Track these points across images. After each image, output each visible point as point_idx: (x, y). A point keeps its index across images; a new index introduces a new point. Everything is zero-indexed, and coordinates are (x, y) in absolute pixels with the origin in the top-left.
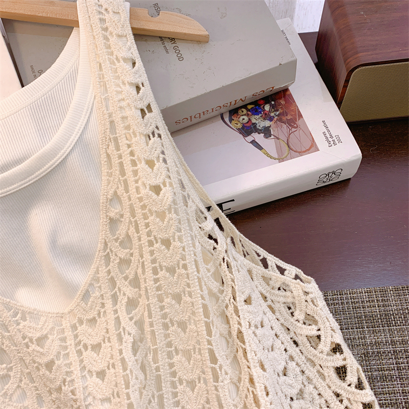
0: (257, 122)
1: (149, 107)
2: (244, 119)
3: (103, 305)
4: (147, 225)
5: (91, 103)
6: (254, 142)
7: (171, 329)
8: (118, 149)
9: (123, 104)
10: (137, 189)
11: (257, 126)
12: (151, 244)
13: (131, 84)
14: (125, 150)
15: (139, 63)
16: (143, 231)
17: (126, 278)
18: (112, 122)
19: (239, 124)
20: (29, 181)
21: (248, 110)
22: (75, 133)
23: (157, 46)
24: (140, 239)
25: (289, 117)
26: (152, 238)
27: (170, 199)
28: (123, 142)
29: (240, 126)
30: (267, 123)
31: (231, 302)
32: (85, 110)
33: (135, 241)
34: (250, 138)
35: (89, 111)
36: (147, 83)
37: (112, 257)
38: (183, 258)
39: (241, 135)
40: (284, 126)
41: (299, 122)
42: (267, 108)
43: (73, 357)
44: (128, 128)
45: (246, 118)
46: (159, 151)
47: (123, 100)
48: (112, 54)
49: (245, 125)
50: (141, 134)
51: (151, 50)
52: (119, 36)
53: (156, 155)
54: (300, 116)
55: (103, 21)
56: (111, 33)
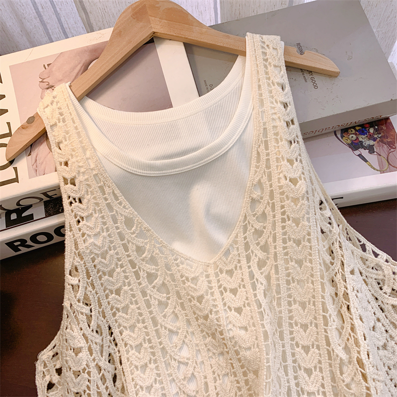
0: (363, 141)
1: (292, 121)
2: (352, 137)
3: (239, 261)
4: (283, 207)
5: (250, 114)
6: (360, 156)
7: (292, 285)
8: (267, 148)
9: (275, 116)
10: (279, 179)
11: (364, 144)
12: (283, 221)
13: (281, 102)
14: (272, 150)
15: (288, 88)
16: (278, 211)
17: (258, 244)
18: (265, 129)
19: (349, 141)
20: (199, 165)
21: (356, 130)
22: (237, 134)
23: (299, 77)
24: (274, 216)
25: (389, 140)
26: (285, 216)
27: (305, 190)
28: (272, 144)
29: (349, 142)
30: (371, 142)
31: (340, 271)
32: (245, 118)
33: (270, 218)
34: (357, 152)
35: (248, 119)
36: (292, 103)
37: (249, 227)
38: (309, 234)
39: (350, 149)
40: (385, 146)
42: (372, 131)
43: (217, 295)
44: (277, 134)
45: (355, 137)
46: (297, 153)
47: (275, 113)
48: (269, 79)
49: (354, 142)
50: (286, 140)
51: (294, 79)
52: (275, 66)
53: (295, 156)
55: (264, 54)
56: (270, 64)
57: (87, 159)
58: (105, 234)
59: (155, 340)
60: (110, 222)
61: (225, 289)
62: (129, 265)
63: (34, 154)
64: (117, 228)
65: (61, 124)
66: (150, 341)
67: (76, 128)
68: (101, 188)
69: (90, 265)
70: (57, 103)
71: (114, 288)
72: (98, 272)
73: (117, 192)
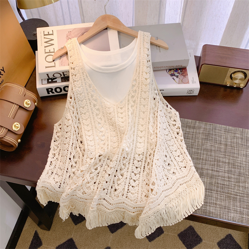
1: (149, 61)
4: (142, 87)
7: (141, 113)
8: (139, 68)
9: (143, 58)
10: (142, 78)
12: (141, 92)
13: (147, 54)
14: (141, 69)
15: (150, 50)
16: (140, 89)
17: (132, 100)
18: (140, 62)
22: (130, 62)
23: (155, 47)
24: (139, 91)
25: (184, 75)
27: (149, 82)
28: (141, 67)
30: (178, 75)
31: (157, 110)
33: (137, 91)
35: (135, 58)
36: (150, 55)
38: (148, 96)
40: (182, 76)
41: (186, 76)
42: (179, 71)
43: (116, 113)
44: (143, 64)
46: (149, 71)
47: (144, 57)
48: (144, 46)
50: (146, 66)
52: (147, 42)
54: (187, 75)
55: (144, 38)
56: (145, 41)
57: (80, 63)
58: (82, 88)
59: (93, 124)
60: (84, 84)
61: (119, 113)
62: (88, 100)
63: (62, 59)
64: (86, 87)
65: (73, 50)
66: (91, 124)
67: (77, 52)
68: (83, 73)
69: (76, 96)
70: (72, 43)
71: (82, 106)
72: (78, 99)
73: (88, 75)
